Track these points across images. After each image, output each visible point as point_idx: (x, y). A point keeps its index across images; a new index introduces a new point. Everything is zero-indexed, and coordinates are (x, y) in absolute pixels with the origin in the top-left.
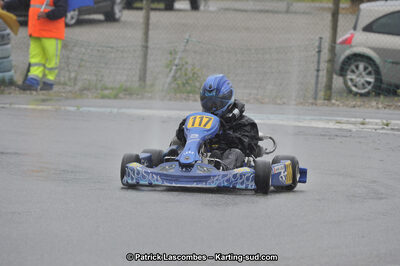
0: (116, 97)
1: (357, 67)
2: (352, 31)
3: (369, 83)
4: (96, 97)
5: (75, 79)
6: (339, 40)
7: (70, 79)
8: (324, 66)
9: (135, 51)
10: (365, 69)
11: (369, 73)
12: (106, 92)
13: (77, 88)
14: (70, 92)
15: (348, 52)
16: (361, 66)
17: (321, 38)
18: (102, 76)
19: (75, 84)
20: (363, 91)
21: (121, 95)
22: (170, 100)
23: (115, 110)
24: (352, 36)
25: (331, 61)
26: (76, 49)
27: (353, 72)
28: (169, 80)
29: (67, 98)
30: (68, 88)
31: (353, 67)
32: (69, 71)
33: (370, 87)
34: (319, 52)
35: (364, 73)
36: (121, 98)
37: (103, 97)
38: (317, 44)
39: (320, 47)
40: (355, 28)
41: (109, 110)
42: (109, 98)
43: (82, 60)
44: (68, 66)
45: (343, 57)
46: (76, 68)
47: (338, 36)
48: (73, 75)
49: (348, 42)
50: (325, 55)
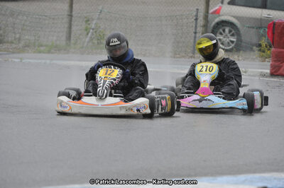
0: (49, 52)
1: (224, 31)
2: (220, 4)
3: (232, 42)
4: (34, 52)
5: (19, 39)
6: (211, 11)
7: (15, 39)
8: (200, 29)
9: (63, 19)
10: (230, 31)
11: (233, 35)
12: (42, 48)
13: (21, 45)
14: (15, 48)
15: (217, 20)
16: (227, 30)
17: (197, 9)
18: (39, 37)
19: (19, 43)
20: (228, 48)
21: (52, 51)
22: (88, 54)
23: (48, 62)
24: (220, 8)
25: (205, 26)
26: (20, 17)
27: (221, 34)
28: (87, 39)
29: (13, 53)
30: (14, 46)
31: (221, 30)
32: (15, 33)
33: (233, 45)
34: (196, 19)
35: (229, 35)
36: (52, 53)
37: (40, 52)
38: (195, 14)
39: (197, 16)
40: (222, 3)
41: (43, 61)
42: (44, 53)
43: (24, 25)
44: (14, 29)
45: (214, 23)
46: (20, 31)
47: (210, 8)
48: (18, 36)
49: (217, 12)
50: (201, 22)
